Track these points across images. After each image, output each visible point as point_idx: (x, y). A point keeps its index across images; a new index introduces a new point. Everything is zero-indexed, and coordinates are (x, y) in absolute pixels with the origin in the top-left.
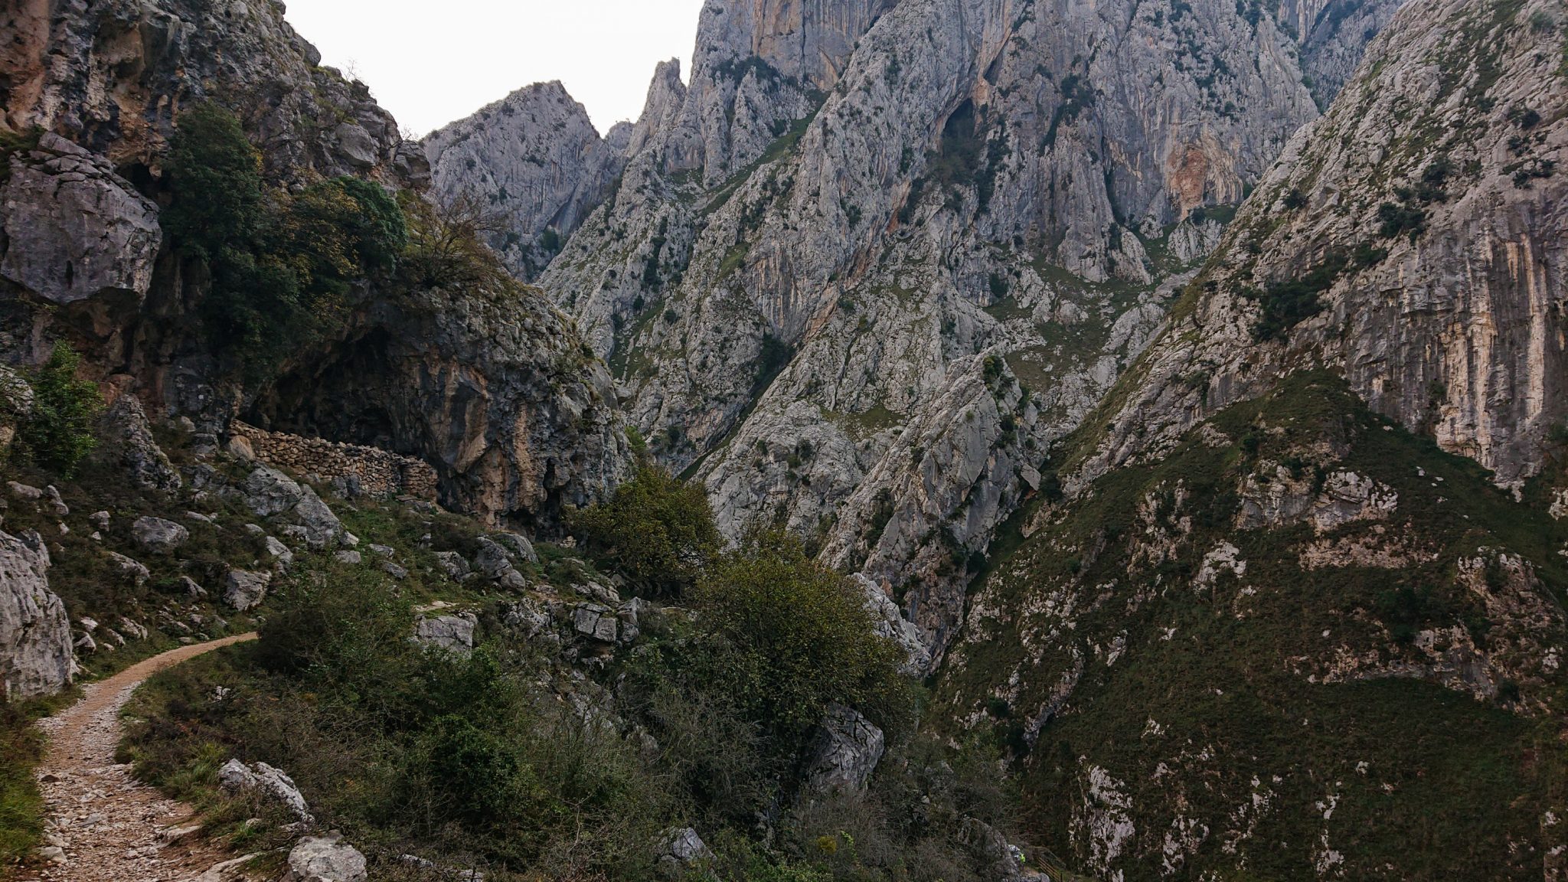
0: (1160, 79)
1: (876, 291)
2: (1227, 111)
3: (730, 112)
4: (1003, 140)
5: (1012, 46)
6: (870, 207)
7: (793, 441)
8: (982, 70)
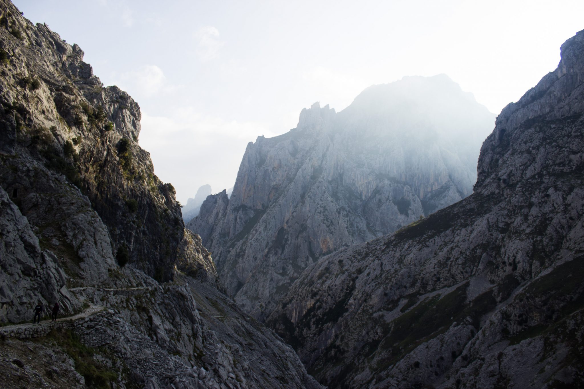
0: (320, 225)
1: (259, 273)
2: (332, 233)
3: (236, 220)
4: (288, 238)
5: (291, 217)
6: (259, 256)
7: (241, 303)
8: (285, 222)
